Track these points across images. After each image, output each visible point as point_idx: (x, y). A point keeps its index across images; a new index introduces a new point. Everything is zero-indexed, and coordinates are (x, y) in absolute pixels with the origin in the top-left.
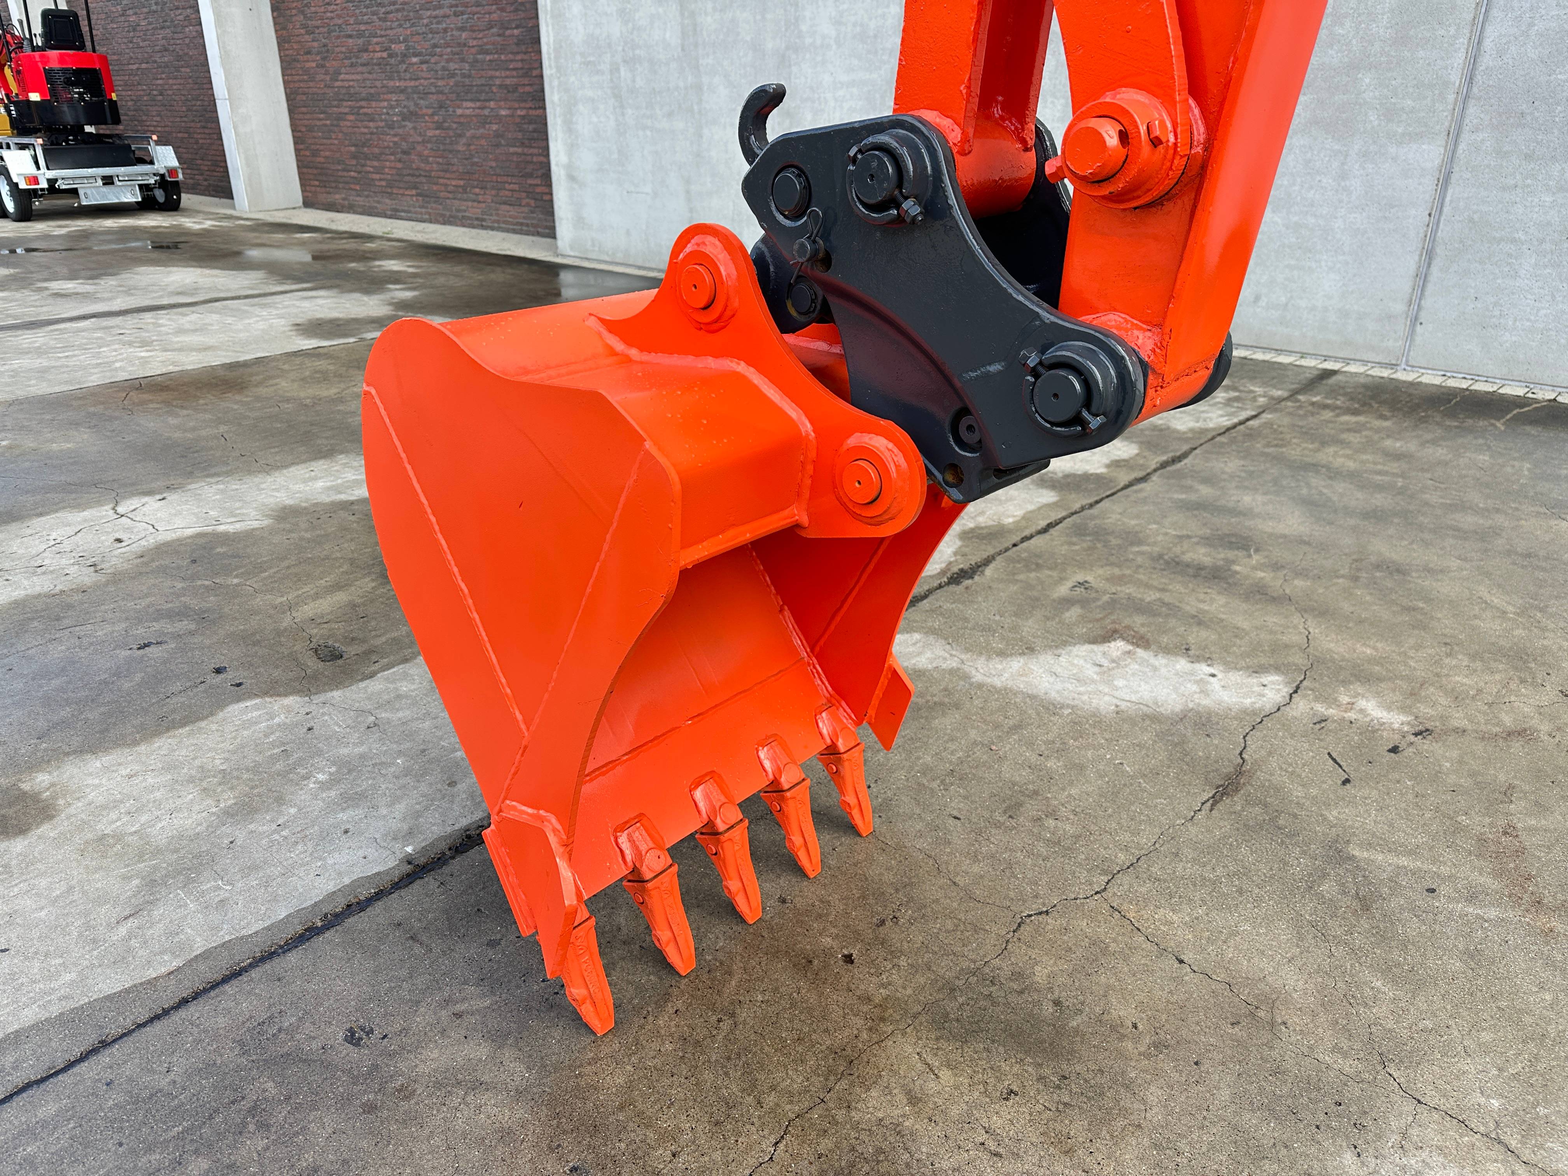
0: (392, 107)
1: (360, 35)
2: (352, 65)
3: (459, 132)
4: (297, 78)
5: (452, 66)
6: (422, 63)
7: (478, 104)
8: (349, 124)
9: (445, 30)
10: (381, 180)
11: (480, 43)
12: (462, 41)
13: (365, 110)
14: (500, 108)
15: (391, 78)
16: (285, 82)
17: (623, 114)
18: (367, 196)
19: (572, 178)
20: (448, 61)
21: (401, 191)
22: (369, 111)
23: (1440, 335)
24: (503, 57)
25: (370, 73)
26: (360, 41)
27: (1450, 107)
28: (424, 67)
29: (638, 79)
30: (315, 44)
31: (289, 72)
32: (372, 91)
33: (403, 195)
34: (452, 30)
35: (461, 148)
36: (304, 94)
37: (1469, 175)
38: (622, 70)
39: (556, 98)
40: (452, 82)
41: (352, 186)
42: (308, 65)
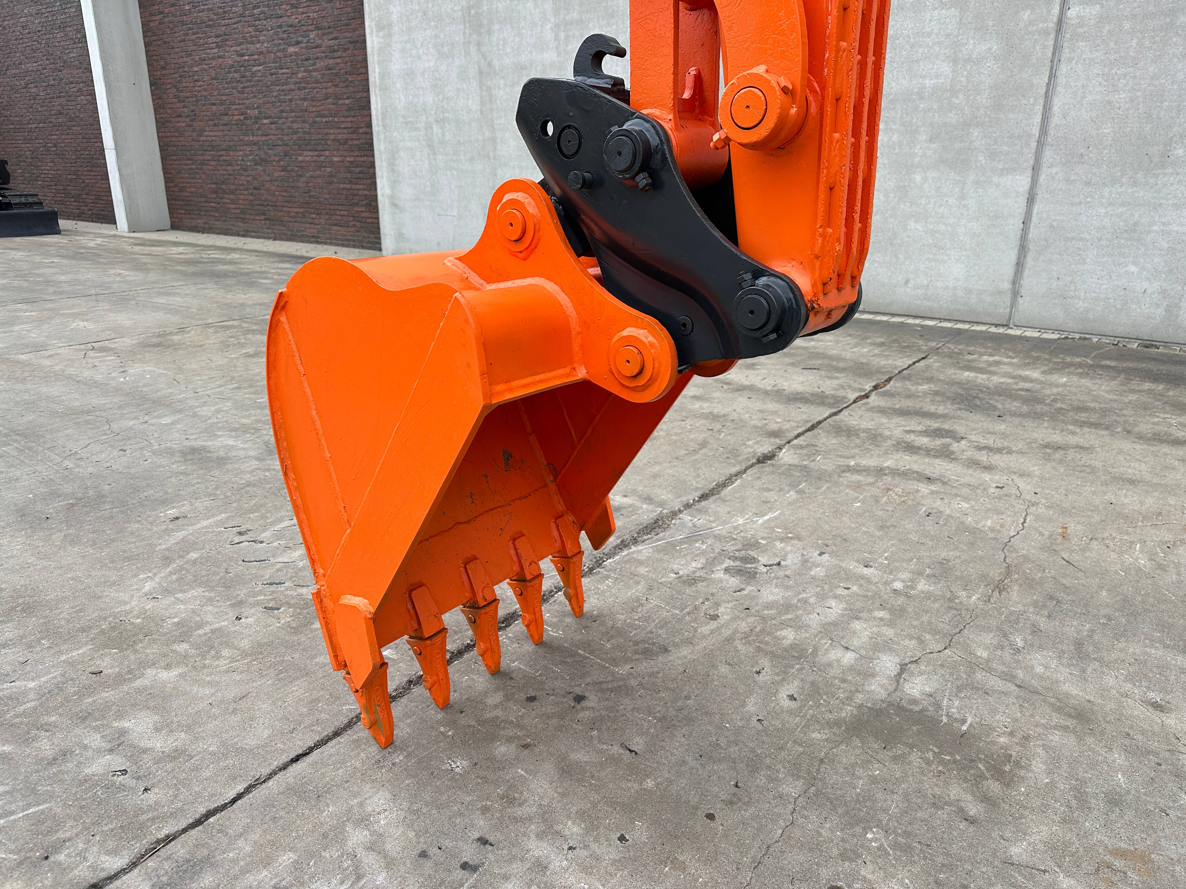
0: (246, 155)
1: (222, 104)
2: (215, 125)
3: (300, 173)
4: (169, 134)
5: (295, 126)
6: (271, 124)
7: (316, 153)
8: (211, 168)
9: (291, 100)
10: (235, 209)
11: (318, 109)
12: (304, 108)
13: (225, 158)
14: (333, 155)
15: (246, 135)
16: (159, 137)
17: (435, 159)
18: (224, 221)
19: (394, 205)
20: (293, 122)
21: (252, 217)
22: (228, 158)
23: (1035, 304)
24: (336, 119)
25: (229, 131)
26: (222, 108)
27: (1034, 151)
28: (273, 126)
29: (447, 134)
30: (185, 110)
31: (163, 130)
32: (231, 144)
33: (253, 219)
34: (296, 100)
35: (301, 185)
36: (174, 146)
37: (1048, 196)
38: (434, 127)
39: (382, 148)
40: (295, 137)
41: (212, 213)
42: (178, 125)
